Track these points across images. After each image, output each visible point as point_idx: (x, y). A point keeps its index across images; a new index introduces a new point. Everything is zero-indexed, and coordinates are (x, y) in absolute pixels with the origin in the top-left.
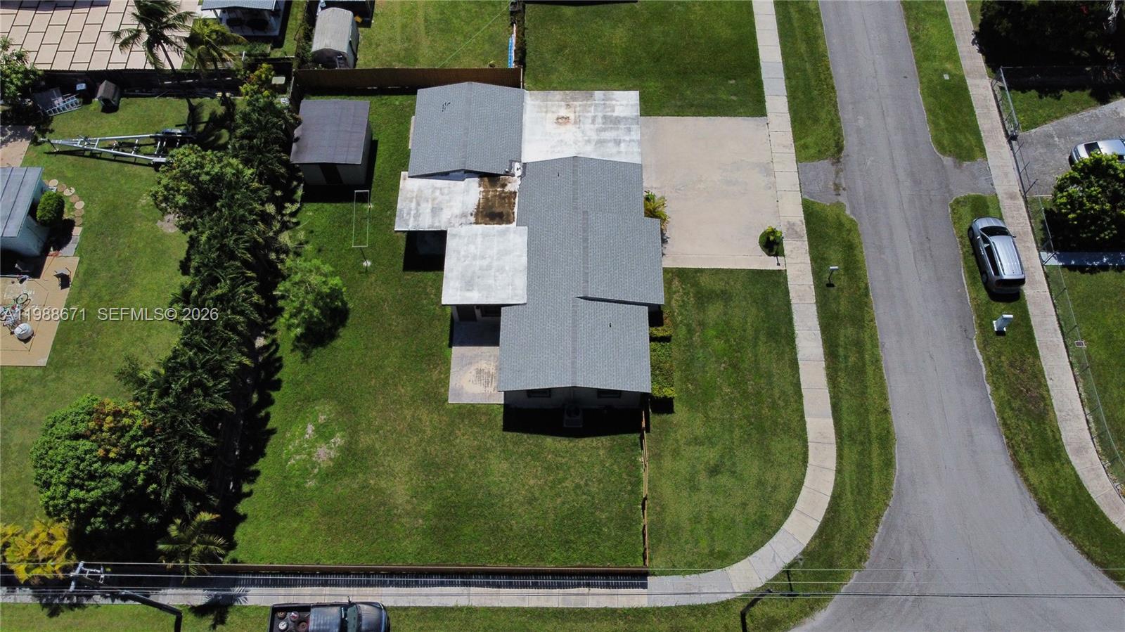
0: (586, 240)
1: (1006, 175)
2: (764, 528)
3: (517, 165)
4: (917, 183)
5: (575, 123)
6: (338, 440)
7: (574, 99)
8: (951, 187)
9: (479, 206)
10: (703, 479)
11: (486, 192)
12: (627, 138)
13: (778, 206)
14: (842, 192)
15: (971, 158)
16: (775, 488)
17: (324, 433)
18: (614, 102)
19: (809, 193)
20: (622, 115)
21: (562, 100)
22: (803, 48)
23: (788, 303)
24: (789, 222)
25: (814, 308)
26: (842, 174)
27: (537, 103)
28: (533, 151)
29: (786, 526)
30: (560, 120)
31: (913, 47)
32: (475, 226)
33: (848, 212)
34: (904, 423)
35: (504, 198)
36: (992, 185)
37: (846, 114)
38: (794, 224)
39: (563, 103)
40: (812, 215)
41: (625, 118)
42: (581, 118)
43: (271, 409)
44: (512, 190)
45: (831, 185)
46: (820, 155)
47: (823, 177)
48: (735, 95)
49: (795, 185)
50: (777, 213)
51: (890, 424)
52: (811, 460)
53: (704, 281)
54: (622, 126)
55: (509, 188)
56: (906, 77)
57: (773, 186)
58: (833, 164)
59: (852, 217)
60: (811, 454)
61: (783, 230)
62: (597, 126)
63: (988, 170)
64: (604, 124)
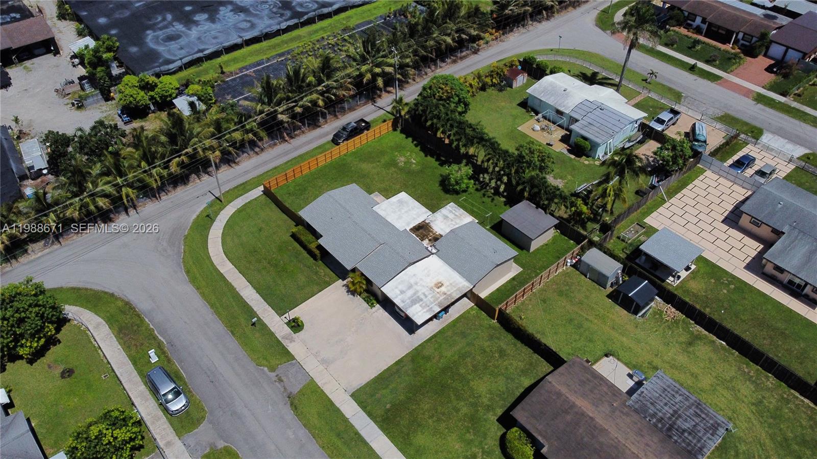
3: (434, 251)
5: (432, 288)
6: (401, 164)
8: (211, 426)
9: (431, 227)
11: (434, 234)
13: (306, 346)
14: (275, 379)
17: (408, 163)
18: (425, 310)
19: (293, 365)
20: (414, 307)
21: (450, 295)
23: (269, 304)
24: (294, 341)
25: (255, 310)
26: (282, 390)
27: (460, 285)
28: (435, 263)
30: (440, 284)
32: (423, 220)
33: (266, 369)
34: (188, 290)
35: (424, 236)
36: (185, 444)
37: (303, 433)
38: (291, 342)
39: (449, 293)
42: (431, 292)
44: (425, 241)
45: (284, 379)
46: (302, 392)
47: (292, 380)
48: (380, 398)
50: (303, 341)
51: (194, 285)
53: (315, 288)
54: (409, 301)
57: (316, 355)
58: (291, 393)
59: (262, 368)
60: (225, 256)
61: (295, 336)
62: (420, 293)
63: (192, 454)
64: (419, 297)
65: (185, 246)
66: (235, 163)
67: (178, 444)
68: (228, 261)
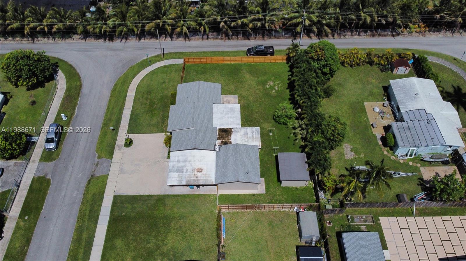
1: (30, 170)
3: (217, 150)
5: (194, 169)
6: (268, 87)
7: (194, 181)
8: (54, 165)
9: (231, 135)
11: (228, 139)
12: (174, 163)
13: (122, 156)
14: (96, 163)
15: (39, 178)
16: (148, 80)
17: (272, 88)
18: (178, 179)
19: (108, 161)
21: (199, 180)
24: (120, 150)
25: (121, 123)
26: (93, 170)
27: (210, 179)
28: (212, 155)
29: (148, 73)
30: (201, 170)
32: (232, 128)
33: (97, 155)
34: (107, 94)
35: (222, 137)
36: (38, 166)
37: (81, 197)
38: (118, 150)
39: (199, 178)
40: (111, 154)
41: (174, 172)
42: (192, 171)
44: (219, 140)
45: (99, 166)
47: (101, 169)
49: (113, 165)
51: (111, 94)
52: (137, 85)
53: (155, 130)
54: (176, 168)
55: (220, 141)
56: (45, 217)
57: (121, 164)
58: (95, 174)
59: (96, 153)
60: (136, 87)
61: (123, 148)
62: (186, 168)
63: (36, 172)
64: (183, 169)
65: (127, 71)
66: (189, 39)
67: (37, 163)
68: (135, 90)
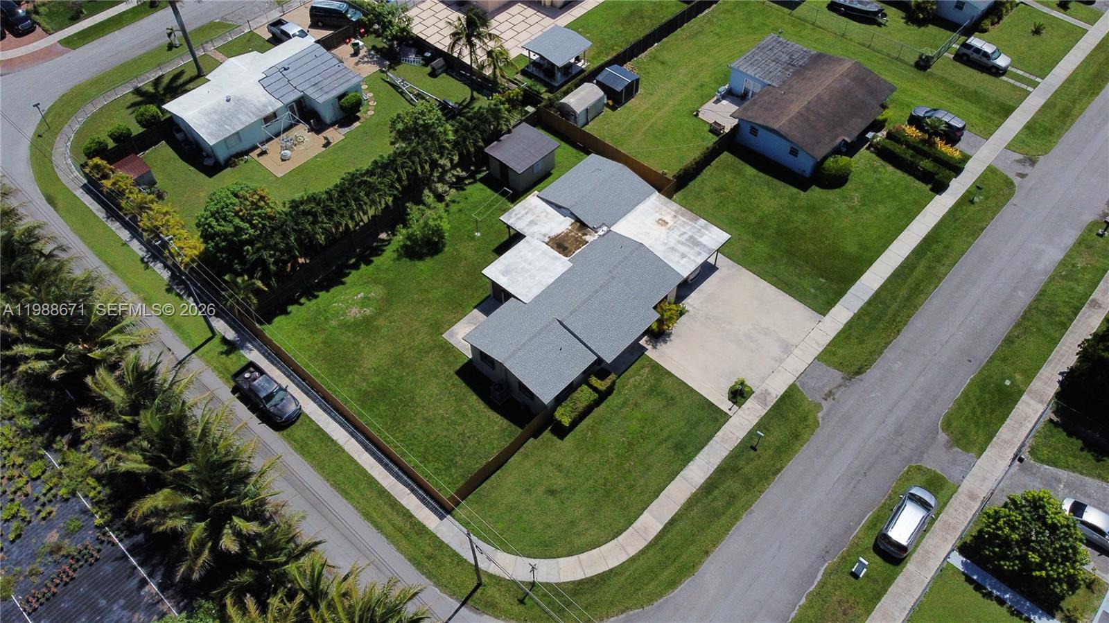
0: (596, 292)
1: (984, 479)
2: (547, 549)
3: (605, 228)
4: (898, 432)
5: (669, 229)
6: (368, 312)
7: (683, 215)
8: (925, 455)
9: (558, 235)
10: (540, 490)
11: (571, 231)
12: (693, 258)
13: (769, 375)
14: (830, 400)
15: (966, 448)
16: (579, 534)
17: (365, 302)
18: (707, 232)
19: (803, 384)
20: (704, 242)
21: (675, 211)
22: (904, 292)
23: (710, 438)
24: (766, 390)
25: (726, 453)
26: (843, 388)
27: (658, 203)
28: (624, 227)
29: (562, 560)
30: (661, 221)
31: (1001, 346)
32: (544, 244)
33: (820, 415)
35: (577, 241)
36: (963, 477)
37: (889, 354)
38: (769, 394)
39: (673, 213)
40: (790, 397)
41: (704, 245)
42: (675, 229)
43: (354, 272)
44: (587, 240)
45: (826, 390)
46: (839, 366)
47: (825, 381)
48: (815, 288)
49: (797, 371)
50: (763, 380)
51: (701, 563)
52: (620, 538)
53: (666, 382)
54: (697, 249)
55: (588, 238)
56: (970, 361)
57: (780, 361)
58: (843, 378)
59: (820, 420)
60: (625, 534)
61: (757, 392)
62: (681, 239)
63: (971, 466)
64: (687, 240)
67: (966, 485)
68: (635, 525)
